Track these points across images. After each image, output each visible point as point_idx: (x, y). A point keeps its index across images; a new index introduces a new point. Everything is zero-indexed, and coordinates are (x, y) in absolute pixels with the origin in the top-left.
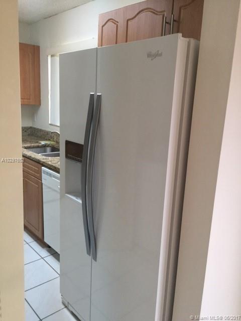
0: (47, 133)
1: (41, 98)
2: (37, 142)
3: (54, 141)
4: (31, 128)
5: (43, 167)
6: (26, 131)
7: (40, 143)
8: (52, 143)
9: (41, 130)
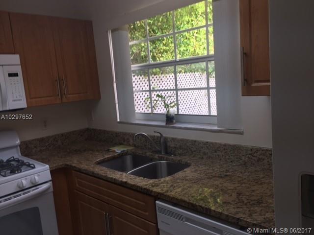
0: (117, 135)
1: (100, 90)
2: (108, 150)
3: (130, 145)
4: (88, 129)
5: (157, 202)
6: (81, 136)
7: (114, 152)
8: (130, 148)
9: (105, 132)
